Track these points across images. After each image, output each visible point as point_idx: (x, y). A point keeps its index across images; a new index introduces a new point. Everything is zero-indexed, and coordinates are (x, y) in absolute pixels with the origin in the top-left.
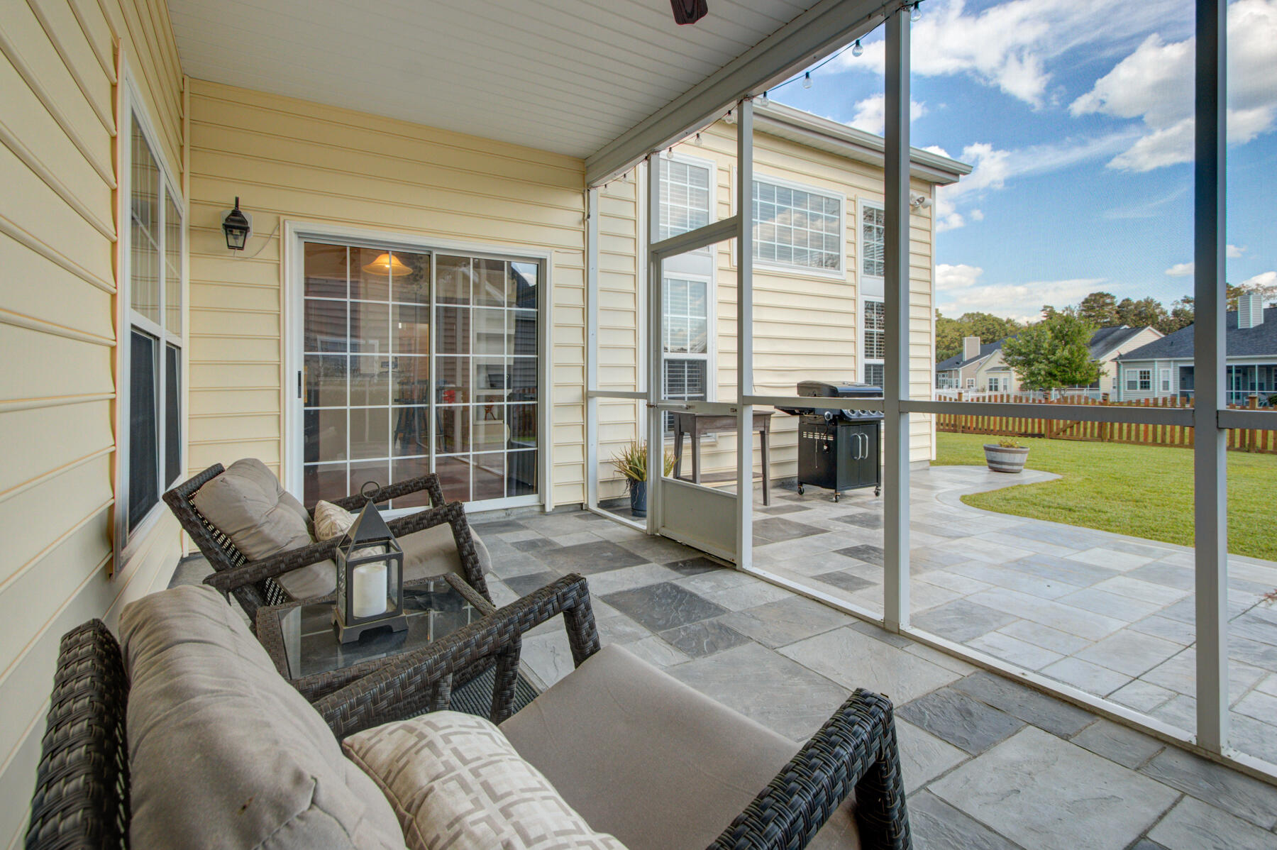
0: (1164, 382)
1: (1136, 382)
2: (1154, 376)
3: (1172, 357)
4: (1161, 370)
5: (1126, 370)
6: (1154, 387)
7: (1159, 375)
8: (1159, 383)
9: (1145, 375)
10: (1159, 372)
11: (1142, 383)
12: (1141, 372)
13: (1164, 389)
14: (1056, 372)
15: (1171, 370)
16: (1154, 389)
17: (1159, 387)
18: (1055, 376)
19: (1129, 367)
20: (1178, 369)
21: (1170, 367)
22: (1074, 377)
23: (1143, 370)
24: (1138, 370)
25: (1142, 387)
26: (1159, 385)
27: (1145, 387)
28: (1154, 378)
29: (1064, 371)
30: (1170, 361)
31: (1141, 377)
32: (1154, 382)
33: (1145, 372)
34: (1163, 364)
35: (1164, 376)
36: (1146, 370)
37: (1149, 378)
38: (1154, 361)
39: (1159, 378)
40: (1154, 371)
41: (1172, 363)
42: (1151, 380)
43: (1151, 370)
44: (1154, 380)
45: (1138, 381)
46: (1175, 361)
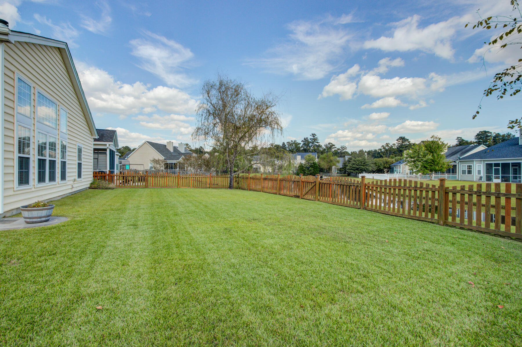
0: (478, 170)
1: (466, 170)
2: (473, 168)
3: (482, 159)
4: (477, 165)
5: (461, 165)
6: (473, 173)
7: (476, 168)
8: (476, 171)
9: (470, 167)
10: (476, 166)
11: (468, 171)
12: (468, 166)
13: (478, 174)
14: (427, 166)
15: (482, 165)
16: (473, 174)
17: (476, 173)
18: (427, 167)
19: (462, 164)
20: (485, 165)
21: (481, 164)
22: (435, 168)
23: (469, 165)
24: (467, 165)
25: (468, 173)
26: (476, 172)
27: (470, 173)
28: (473, 169)
29: (431, 165)
30: (481, 161)
31: (468, 169)
32: (473, 171)
33: (469, 166)
34: (477, 162)
35: (478, 168)
36: (470, 165)
37: (471, 169)
38: (473, 161)
39: (476, 169)
40: (473, 165)
41: (482, 162)
42: (472, 170)
43: (472, 165)
44: (473, 170)
45: (467, 170)
46: (483, 161)
